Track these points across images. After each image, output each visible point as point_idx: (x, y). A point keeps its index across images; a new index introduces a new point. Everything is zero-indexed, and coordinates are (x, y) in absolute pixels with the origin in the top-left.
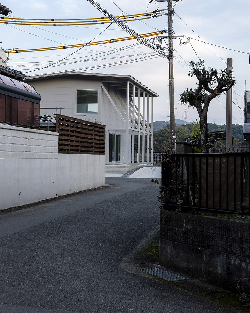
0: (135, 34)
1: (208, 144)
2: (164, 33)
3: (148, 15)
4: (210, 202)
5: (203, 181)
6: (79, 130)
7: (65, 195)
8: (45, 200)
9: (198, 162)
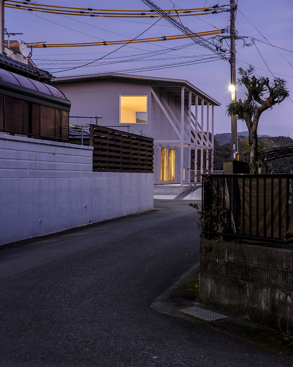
0: (189, 32)
1: (257, 163)
2: (224, 32)
3: (207, 10)
4: (254, 229)
5: (246, 206)
6: (120, 144)
7: (101, 222)
8: (75, 228)
9: (240, 184)
